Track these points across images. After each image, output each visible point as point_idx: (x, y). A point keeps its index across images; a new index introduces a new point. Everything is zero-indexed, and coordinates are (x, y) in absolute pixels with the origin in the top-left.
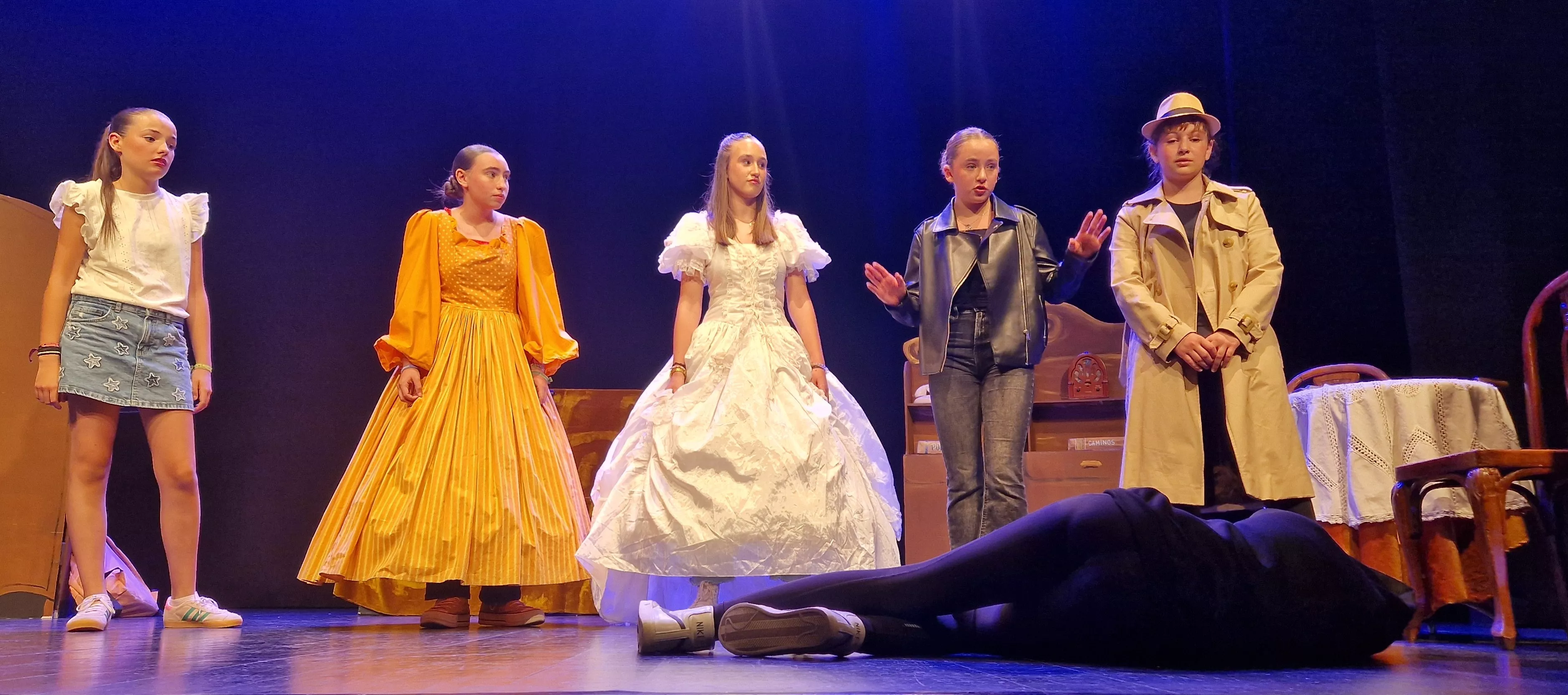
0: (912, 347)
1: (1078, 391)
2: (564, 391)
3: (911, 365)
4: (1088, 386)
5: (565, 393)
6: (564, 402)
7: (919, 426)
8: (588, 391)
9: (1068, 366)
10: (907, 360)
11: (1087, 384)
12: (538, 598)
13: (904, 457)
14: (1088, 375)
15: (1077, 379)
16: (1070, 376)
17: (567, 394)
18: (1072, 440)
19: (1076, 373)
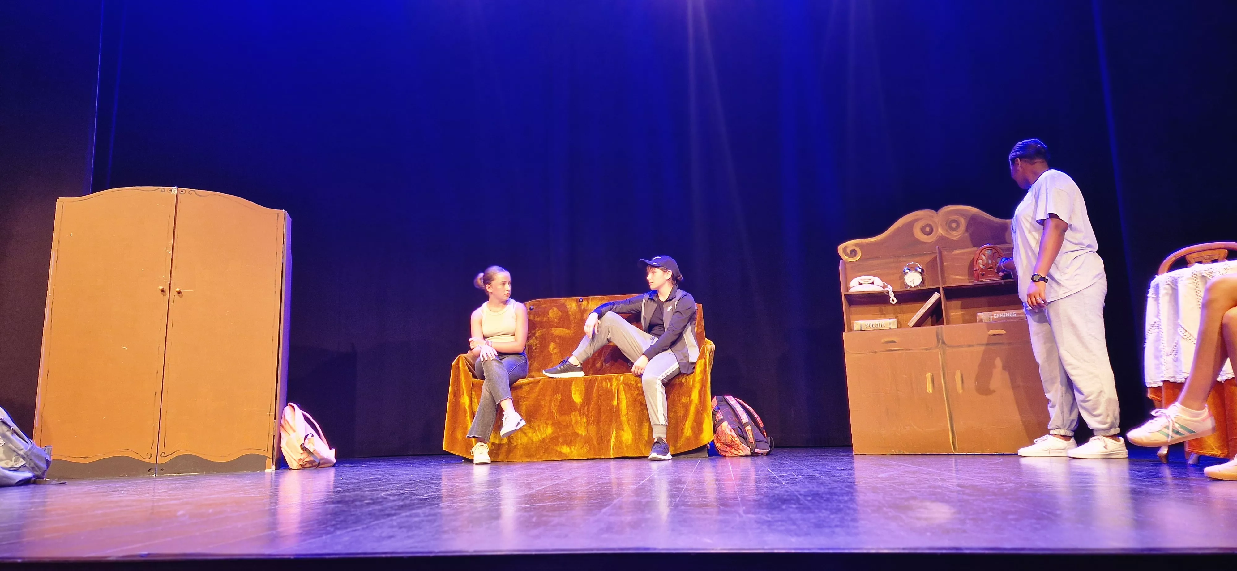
0: (845, 249)
1: (983, 275)
2: (589, 298)
3: (845, 263)
4: (990, 271)
5: (590, 299)
6: (590, 306)
7: (854, 309)
8: (605, 297)
9: (972, 256)
10: (841, 259)
11: (990, 269)
12: (582, 448)
13: (844, 334)
14: (990, 262)
15: (981, 266)
16: (975, 262)
17: (591, 300)
18: (979, 314)
19: (980, 261)
